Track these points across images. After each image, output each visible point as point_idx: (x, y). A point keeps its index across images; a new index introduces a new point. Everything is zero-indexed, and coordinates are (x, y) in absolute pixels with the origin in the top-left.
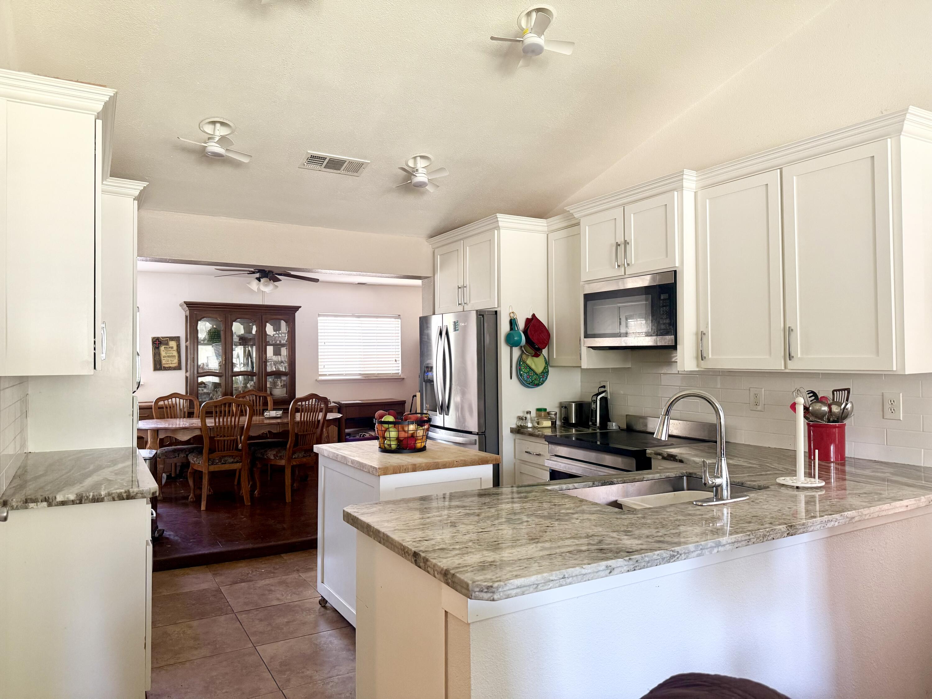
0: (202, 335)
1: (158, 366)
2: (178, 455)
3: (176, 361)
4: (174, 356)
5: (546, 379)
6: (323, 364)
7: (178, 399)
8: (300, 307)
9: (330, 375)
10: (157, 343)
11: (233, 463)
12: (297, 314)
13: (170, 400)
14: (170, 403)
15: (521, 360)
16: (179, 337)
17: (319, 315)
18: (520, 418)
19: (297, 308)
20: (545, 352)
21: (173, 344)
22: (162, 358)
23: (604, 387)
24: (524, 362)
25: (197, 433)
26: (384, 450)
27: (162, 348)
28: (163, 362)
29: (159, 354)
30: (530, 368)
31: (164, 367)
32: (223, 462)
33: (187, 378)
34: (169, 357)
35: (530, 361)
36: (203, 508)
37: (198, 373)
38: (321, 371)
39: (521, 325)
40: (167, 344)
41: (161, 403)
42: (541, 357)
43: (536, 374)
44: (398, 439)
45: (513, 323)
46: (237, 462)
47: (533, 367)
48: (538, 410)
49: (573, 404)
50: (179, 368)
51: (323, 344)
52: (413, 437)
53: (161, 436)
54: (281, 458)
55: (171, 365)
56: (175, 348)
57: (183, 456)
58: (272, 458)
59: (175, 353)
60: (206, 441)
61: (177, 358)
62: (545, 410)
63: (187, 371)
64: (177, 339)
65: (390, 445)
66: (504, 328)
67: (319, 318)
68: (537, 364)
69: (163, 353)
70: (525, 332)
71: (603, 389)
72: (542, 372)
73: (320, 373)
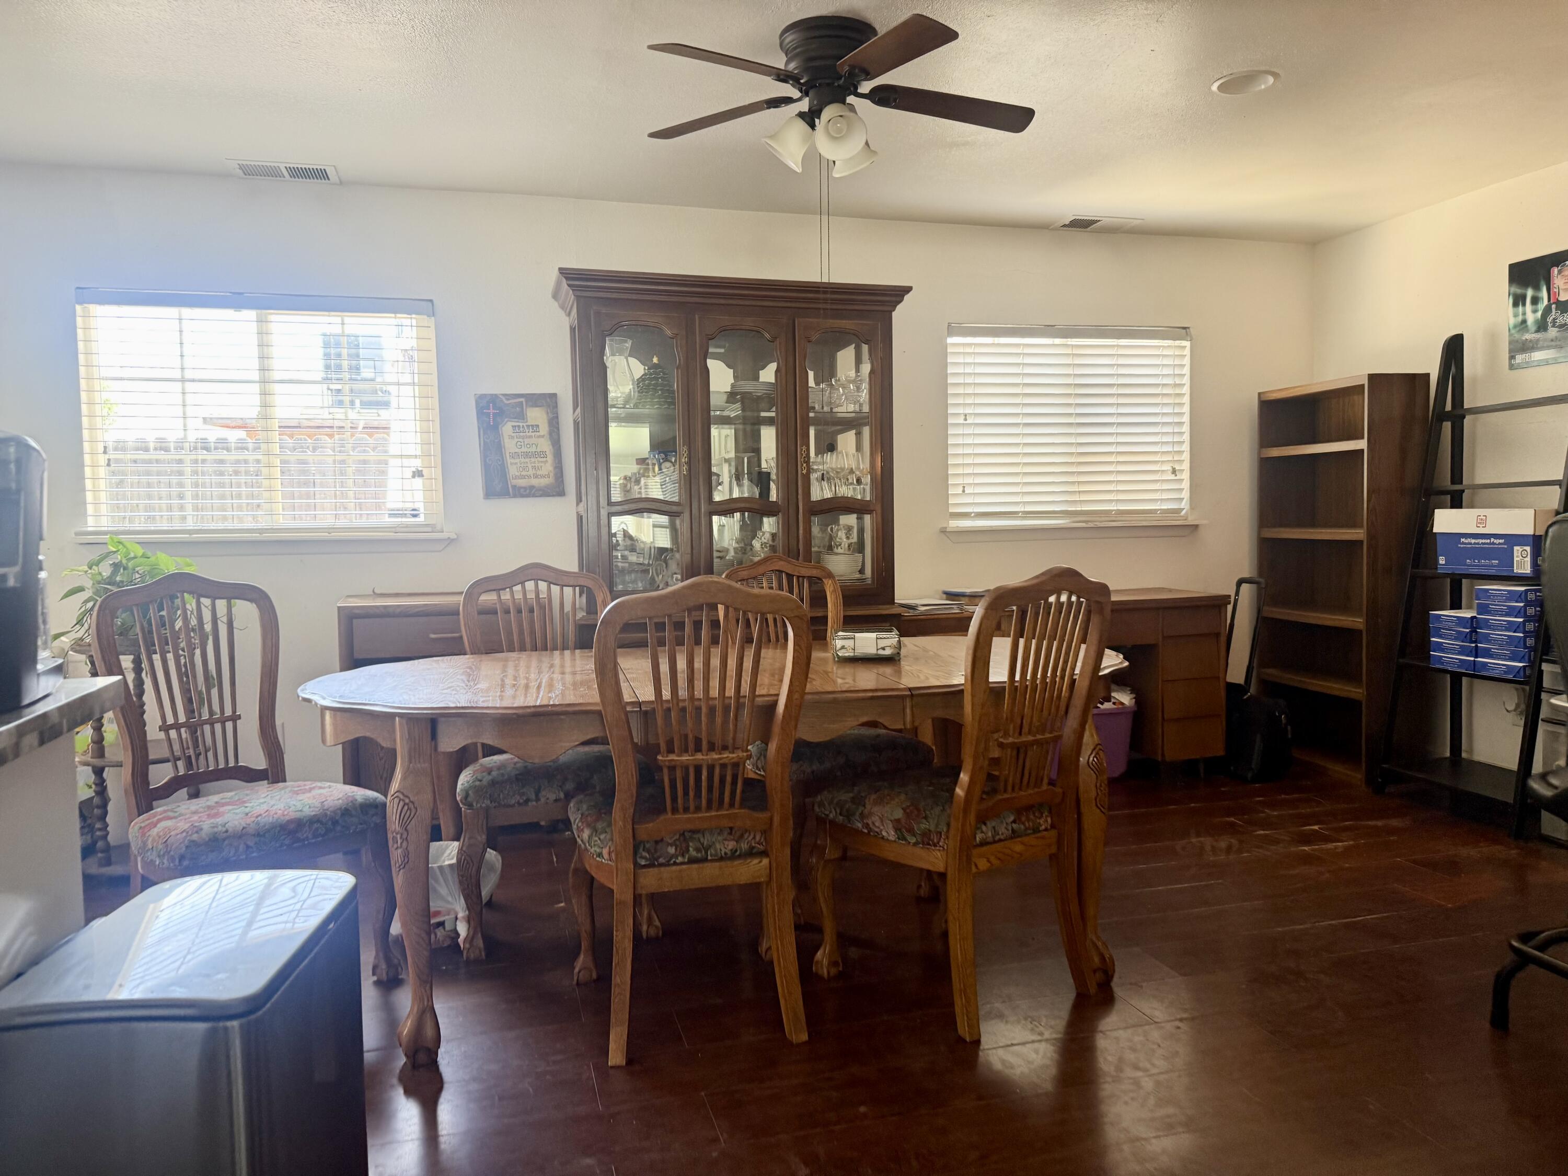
0: (620, 392)
1: (498, 483)
2: (537, 793)
3: (548, 467)
4: (543, 454)
6: (960, 481)
7: (543, 585)
8: (908, 290)
9: (982, 514)
10: (492, 412)
11: (733, 856)
12: (900, 315)
13: (518, 588)
14: (519, 596)
16: (554, 396)
17: (952, 330)
19: (898, 293)
21: (536, 415)
22: (509, 460)
27: (507, 429)
28: (512, 471)
29: (499, 447)
31: (514, 487)
32: (693, 853)
33: (580, 518)
34: (527, 455)
36: (616, 1056)
37: (610, 503)
38: (957, 502)
40: (521, 416)
41: (488, 598)
46: (751, 853)
50: (557, 490)
51: (961, 420)
54: (927, 840)
55: (535, 482)
56: (544, 429)
57: (552, 797)
58: (889, 833)
59: (545, 446)
60: (624, 766)
61: (550, 458)
63: (579, 500)
64: (549, 401)
67: (951, 339)
69: (510, 445)
73: (953, 509)
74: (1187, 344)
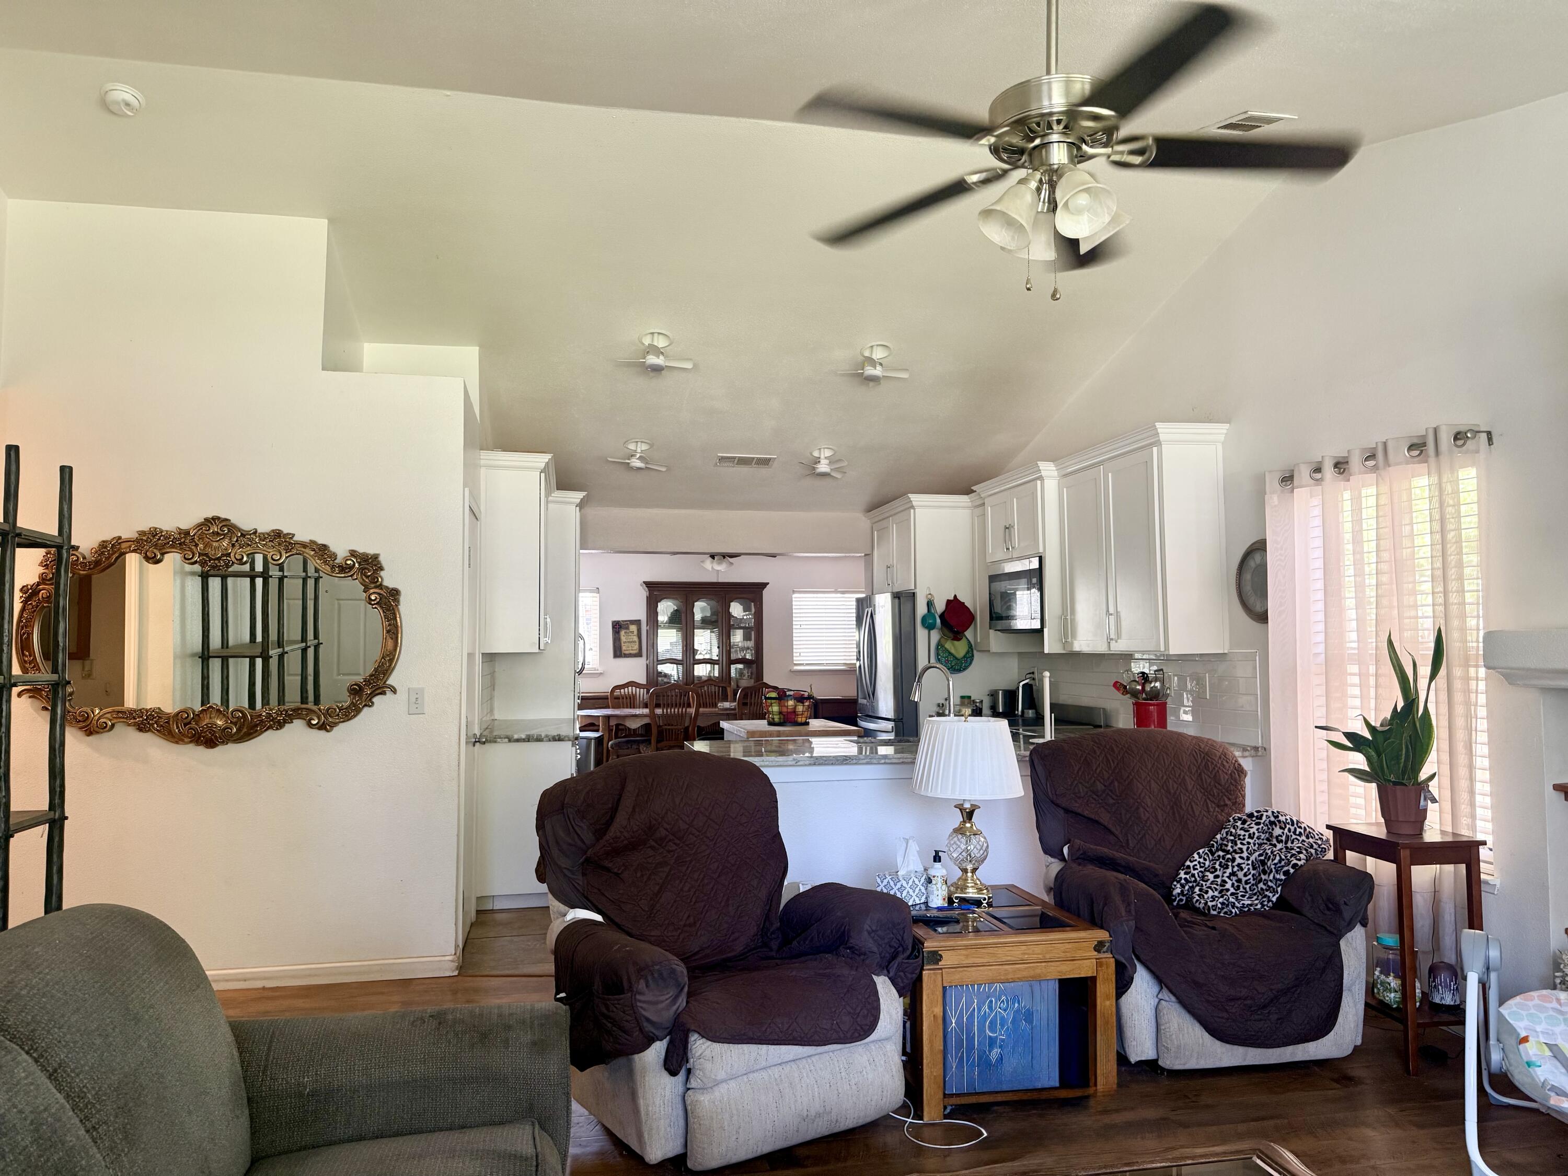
0: (663, 618)
1: (618, 653)
3: (636, 647)
4: (635, 642)
5: (971, 663)
6: (799, 651)
7: (634, 688)
8: (768, 583)
9: (807, 664)
10: (618, 627)
12: (765, 592)
13: (627, 689)
14: (627, 692)
15: (939, 645)
16: (640, 621)
17: (794, 592)
18: (939, 705)
19: (764, 585)
20: (969, 634)
21: (633, 628)
22: (623, 644)
23: (1033, 673)
24: (943, 646)
25: (646, 721)
26: (771, 724)
27: (622, 633)
28: (624, 648)
29: (620, 639)
30: (950, 654)
31: (624, 654)
33: (647, 665)
34: (629, 642)
35: (949, 645)
37: (658, 661)
38: (797, 659)
39: (940, 607)
40: (628, 628)
41: (617, 693)
42: (964, 641)
43: (956, 658)
44: (780, 713)
45: (930, 604)
47: (953, 651)
48: (962, 697)
49: (1001, 692)
50: (639, 655)
51: (799, 627)
52: (794, 712)
53: (613, 723)
55: (631, 652)
56: (636, 633)
59: (636, 639)
60: (654, 731)
61: (637, 643)
62: (970, 697)
63: (647, 659)
64: (637, 623)
65: (773, 719)
66: (921, 609)
67: (794, 596)
68: (958, 649)
69: (623, 639)
70: (941, 616)
71: (1031, 675)
72: (964, 657)
73: (795, 662)
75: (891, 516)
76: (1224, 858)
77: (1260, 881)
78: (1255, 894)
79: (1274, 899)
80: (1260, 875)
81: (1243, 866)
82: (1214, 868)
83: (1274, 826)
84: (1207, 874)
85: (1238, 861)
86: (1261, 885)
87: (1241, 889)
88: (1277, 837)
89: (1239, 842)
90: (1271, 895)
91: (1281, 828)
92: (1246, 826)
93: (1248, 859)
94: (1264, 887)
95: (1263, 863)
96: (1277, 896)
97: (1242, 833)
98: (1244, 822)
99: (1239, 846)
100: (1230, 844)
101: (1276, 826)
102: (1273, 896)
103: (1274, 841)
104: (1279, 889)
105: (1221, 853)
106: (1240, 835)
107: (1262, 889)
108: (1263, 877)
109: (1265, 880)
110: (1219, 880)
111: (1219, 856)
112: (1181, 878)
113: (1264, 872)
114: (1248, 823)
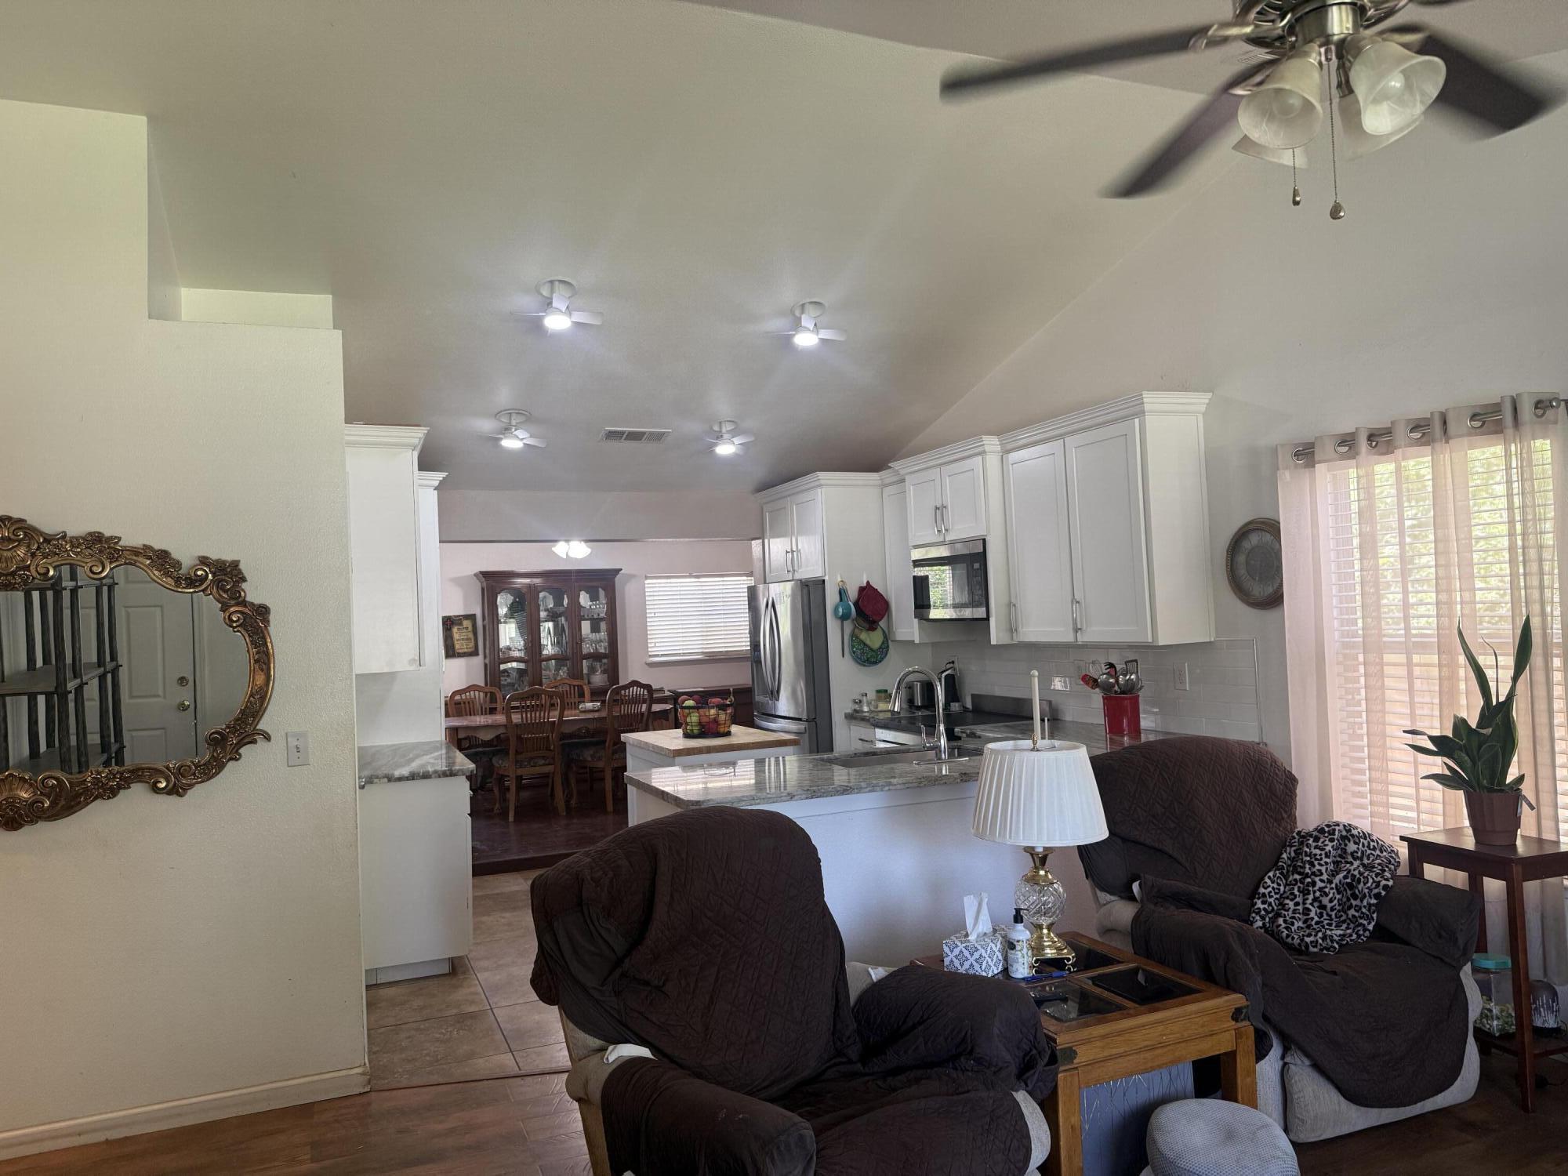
0: (503, 611)
1: (451, 652)
2: (481, 758)
3: (472, 644)
4: (470, 639)
5: (886, 654)
6: (654, 641)
7: (477, 692)
8: (621, 570)
9: (663, 655)
10: (449, 623)
11: (544, 765)
12: (618, 579)
13: (468, 694)
14: (468, 697)
15: (853, 635)
16: (474, 615)
17: (647, 578)
18: (855, 702)
19: (617, 572)
20: (882, 623)
21: (467, 623)
22: (456, 642)
23: (953, 662)
24: (857, 638)
25: (501, 731)
26: (687, 736)
27: (455, 630)
28: (457, 646)
29: (452, 637)
30: (865, 644)
31: (458, 653)
32: (532, 764)
33: (486, 665)
34: (463, 640)
35: (864, 636)
36: (511, 819)
37: (499, 659)
38: (652, 650)
39: (853, 594)
40: (461, 624)
41: (457, 697)
42: (879, 629)
43: (872, 650)
44: (700, 724)
45: (842, 593)
46: (549, 764)
47: (868, 642)
48: (878, 692)
49: (919, 684)
50: (475, 653)
51: (652, 615)
52: (716, 721)
53: (462, 735)
54: (599, 759)
55: (466, 651)
56: (470, 628)
57: (485, 759)
58: (589, 759)
59: (471, 635)
60: (513, 742)
61: (473, 640)
62: (886, 691)
63: (485, 657)
64: (472, 617)
65: (692, 730)
66: (832, 598)
67: (647, 582)
68: (874, 639)
69: (456, 636)
70: (856, 604)
71: (951, 665)
72: (880, 648)
73: (650, 654)
74: (753, 578)
75: (789, 496)
76: (1303, 883)
77: (1350, 907)
78: (1344, 922)
79: (1371, 927)
80: (1348, 900)
81: (1327, 890)
82: (1293, 894)
83: (1347, 842)
84: (1287, 901)
85: (1320, 884)
86: (1352, 912)
87: (1325, 917)
88: (1352, 854)
89: (1316, 863)
90: (1365, 922)
91: (1355, 843)
92: (1320, 844)
93: (1330, 882)
94: (1357, 914)
95: (1350, 886)
96: (1373, 923)
97: (1318, 852)
98: (1316, 839)
99: (1318, 867)
100: (1307, 866)
101: (1349, 841)
102: (1369, 923)
103: (1350, 859)
104: (1375, 916)
105: (1298, 877)
106: (1315, 855)
107: (1353, 916)
108: (1354, 903)
109: (1356, 906)
110: (1300, 908)
111: (1295, 880)
112: (1259, 909)
113: (1355, 897)
114: (1322, 840)
